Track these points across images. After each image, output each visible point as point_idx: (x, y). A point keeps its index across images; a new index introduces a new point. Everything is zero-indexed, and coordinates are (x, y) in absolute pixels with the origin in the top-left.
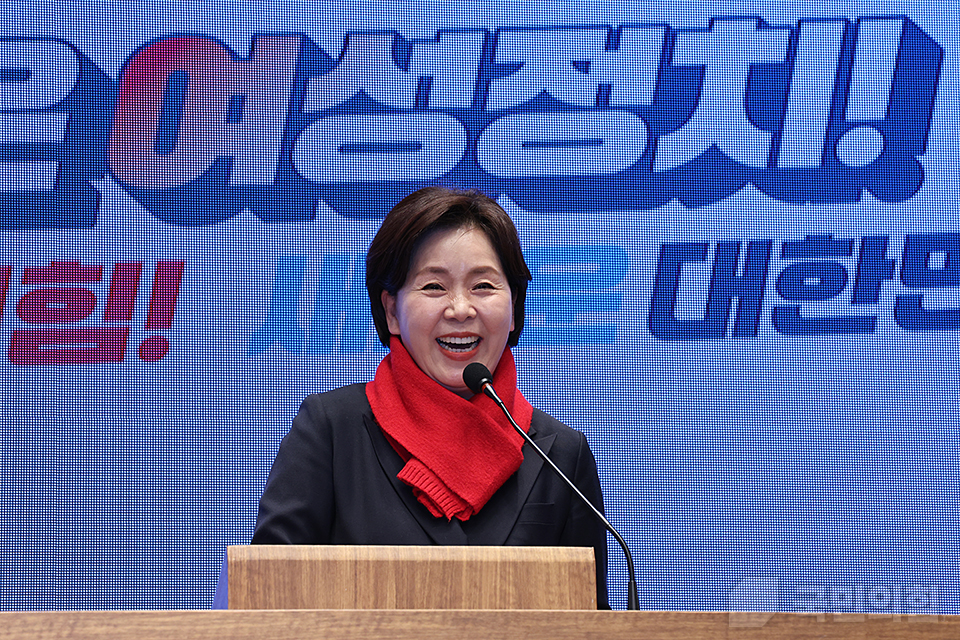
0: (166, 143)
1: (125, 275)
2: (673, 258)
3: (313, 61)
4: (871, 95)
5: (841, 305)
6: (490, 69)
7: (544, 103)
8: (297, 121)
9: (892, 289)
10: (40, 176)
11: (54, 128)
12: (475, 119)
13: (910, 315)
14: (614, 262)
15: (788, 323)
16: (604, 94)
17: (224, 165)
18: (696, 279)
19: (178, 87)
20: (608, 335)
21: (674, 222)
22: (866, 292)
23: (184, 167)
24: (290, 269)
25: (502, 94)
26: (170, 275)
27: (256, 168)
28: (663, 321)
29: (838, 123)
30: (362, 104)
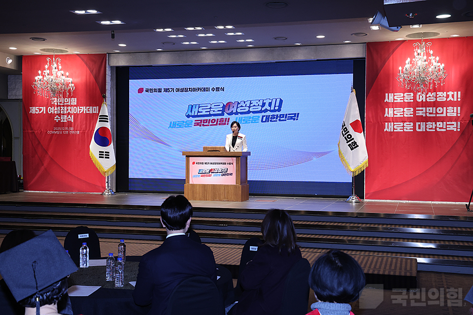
0: (229, 110)
1: (226, 119)
2: (263, 116)
3: (239, 103)
4: (277, 104)
5: (275, 120)
6: (251, 103)
7: (254, 106)
8: (237, 108)
9: (278, 118)
10: (221, 112)
11: (221, 109)
12: (249, 107)
13: (280, 120)
14: (259, 117)
15: (271, 121)
16: (258, 105)
17: (232, 111)
18: (265, 118)
19: (230, 105)
20: (258, 122)
21: (263, 114)
22: (277, 119)
23: (230, 111)
24: (237, 118)
25: (251, 105)
26: (229, 119)
27: (235, 111)
28: (262, 121)
29: (275, 106)
30: (242, 106)
